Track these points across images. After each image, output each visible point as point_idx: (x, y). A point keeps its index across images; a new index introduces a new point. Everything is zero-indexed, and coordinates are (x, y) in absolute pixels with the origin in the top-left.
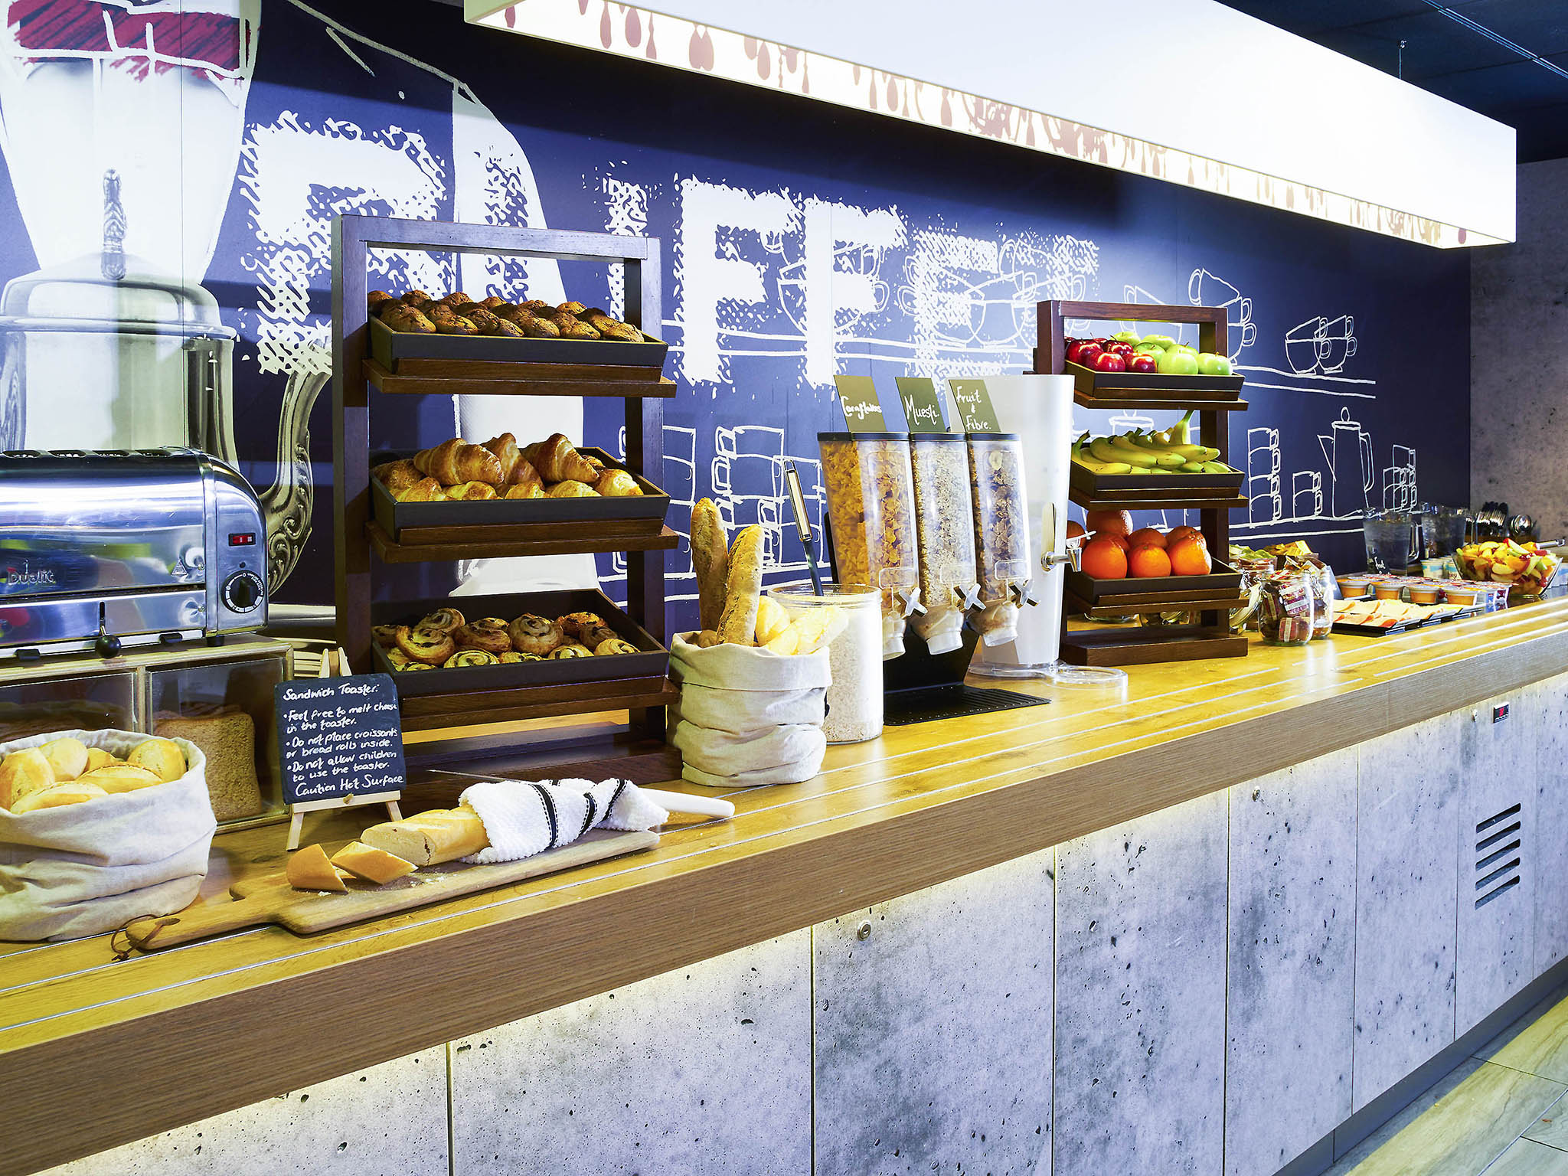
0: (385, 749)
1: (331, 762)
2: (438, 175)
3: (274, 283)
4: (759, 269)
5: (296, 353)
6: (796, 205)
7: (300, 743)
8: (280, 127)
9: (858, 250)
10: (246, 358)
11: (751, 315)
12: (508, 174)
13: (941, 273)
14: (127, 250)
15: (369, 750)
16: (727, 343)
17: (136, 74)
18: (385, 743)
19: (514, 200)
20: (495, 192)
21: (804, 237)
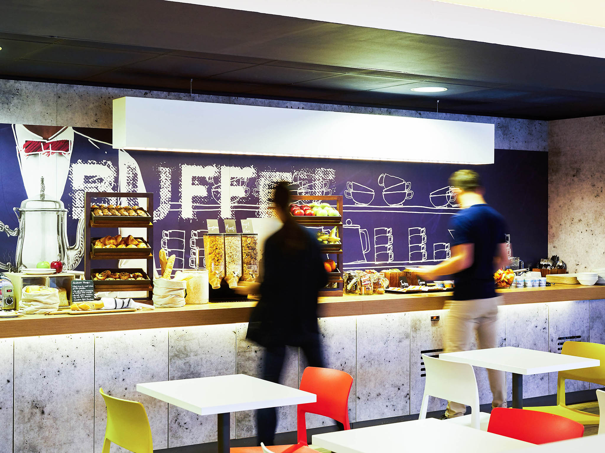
0: (91, 294)
1: (81, 295)
2: (115, 170)
3: (76, 199)
4: (205, 187)
5: (81, 214)
6: (218, 169)
7: (75, 291)
8: (78, 163)
9: (239, 180)
10: (70, 216)
11: (203, 200)
12: (133, 169)
13: (270, 184)
14: (45, 194)
15: (88, 294)
16: (195, 208)
17: (48, 155)
18: (91, 293)
19: (134, 175)
20: (129, 173)
21: (221, 177)
